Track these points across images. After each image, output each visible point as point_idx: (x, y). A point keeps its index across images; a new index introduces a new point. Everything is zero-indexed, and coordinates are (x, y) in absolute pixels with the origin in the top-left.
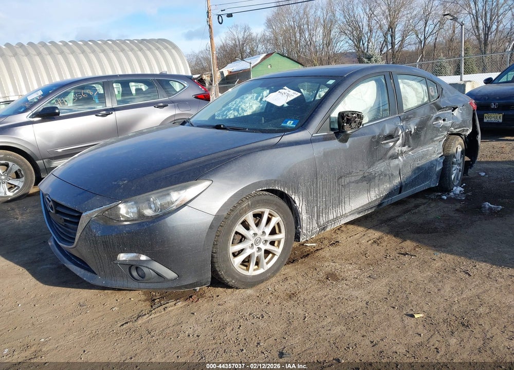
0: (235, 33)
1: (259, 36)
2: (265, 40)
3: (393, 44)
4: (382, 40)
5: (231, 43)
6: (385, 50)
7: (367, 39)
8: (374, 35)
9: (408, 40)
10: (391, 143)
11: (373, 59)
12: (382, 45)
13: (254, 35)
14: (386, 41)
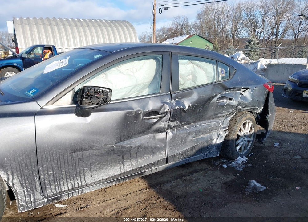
0: (178, 21)
1: (193, 24)
2: (196, 26)
3: (277, 35)
4: (270, 31)
5: (175, 27)
6: (271, 38)
7: (260, 30)
8: (265, 28)
9: (287, 33)
10: (155, 119)
11: (252, 43)
12: (270, 35)
13: (190, 23)
14: (272, 32)
